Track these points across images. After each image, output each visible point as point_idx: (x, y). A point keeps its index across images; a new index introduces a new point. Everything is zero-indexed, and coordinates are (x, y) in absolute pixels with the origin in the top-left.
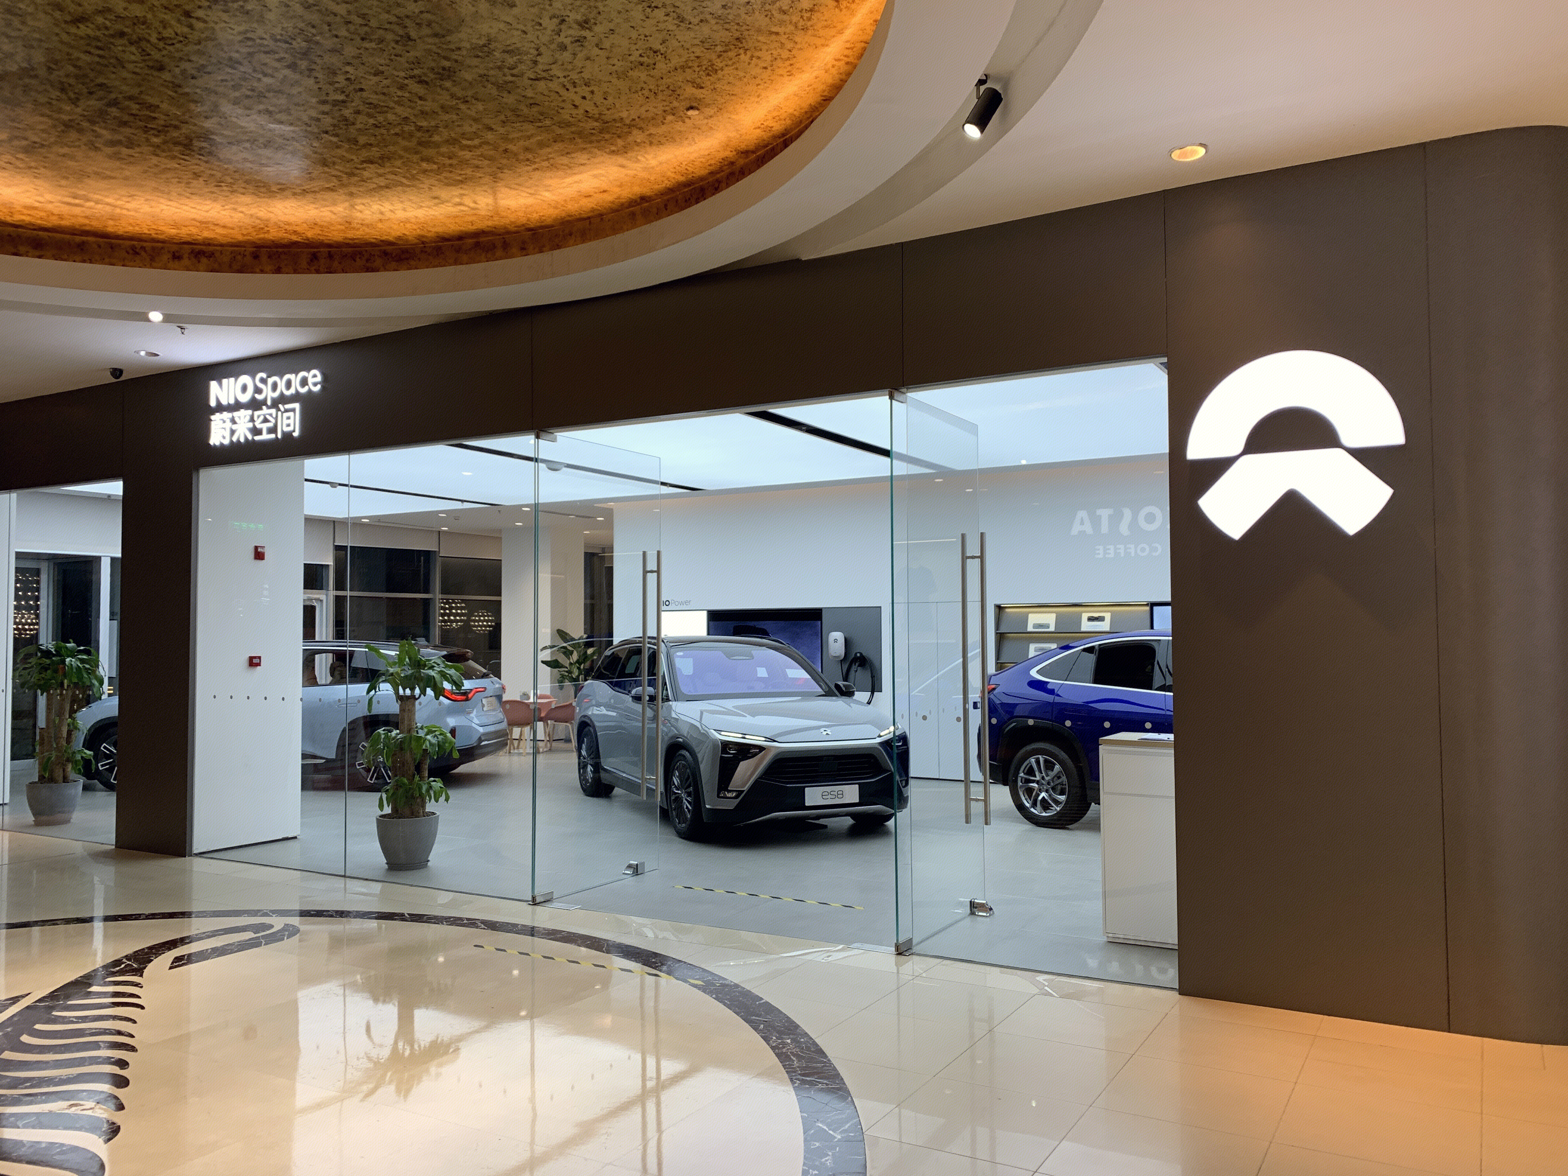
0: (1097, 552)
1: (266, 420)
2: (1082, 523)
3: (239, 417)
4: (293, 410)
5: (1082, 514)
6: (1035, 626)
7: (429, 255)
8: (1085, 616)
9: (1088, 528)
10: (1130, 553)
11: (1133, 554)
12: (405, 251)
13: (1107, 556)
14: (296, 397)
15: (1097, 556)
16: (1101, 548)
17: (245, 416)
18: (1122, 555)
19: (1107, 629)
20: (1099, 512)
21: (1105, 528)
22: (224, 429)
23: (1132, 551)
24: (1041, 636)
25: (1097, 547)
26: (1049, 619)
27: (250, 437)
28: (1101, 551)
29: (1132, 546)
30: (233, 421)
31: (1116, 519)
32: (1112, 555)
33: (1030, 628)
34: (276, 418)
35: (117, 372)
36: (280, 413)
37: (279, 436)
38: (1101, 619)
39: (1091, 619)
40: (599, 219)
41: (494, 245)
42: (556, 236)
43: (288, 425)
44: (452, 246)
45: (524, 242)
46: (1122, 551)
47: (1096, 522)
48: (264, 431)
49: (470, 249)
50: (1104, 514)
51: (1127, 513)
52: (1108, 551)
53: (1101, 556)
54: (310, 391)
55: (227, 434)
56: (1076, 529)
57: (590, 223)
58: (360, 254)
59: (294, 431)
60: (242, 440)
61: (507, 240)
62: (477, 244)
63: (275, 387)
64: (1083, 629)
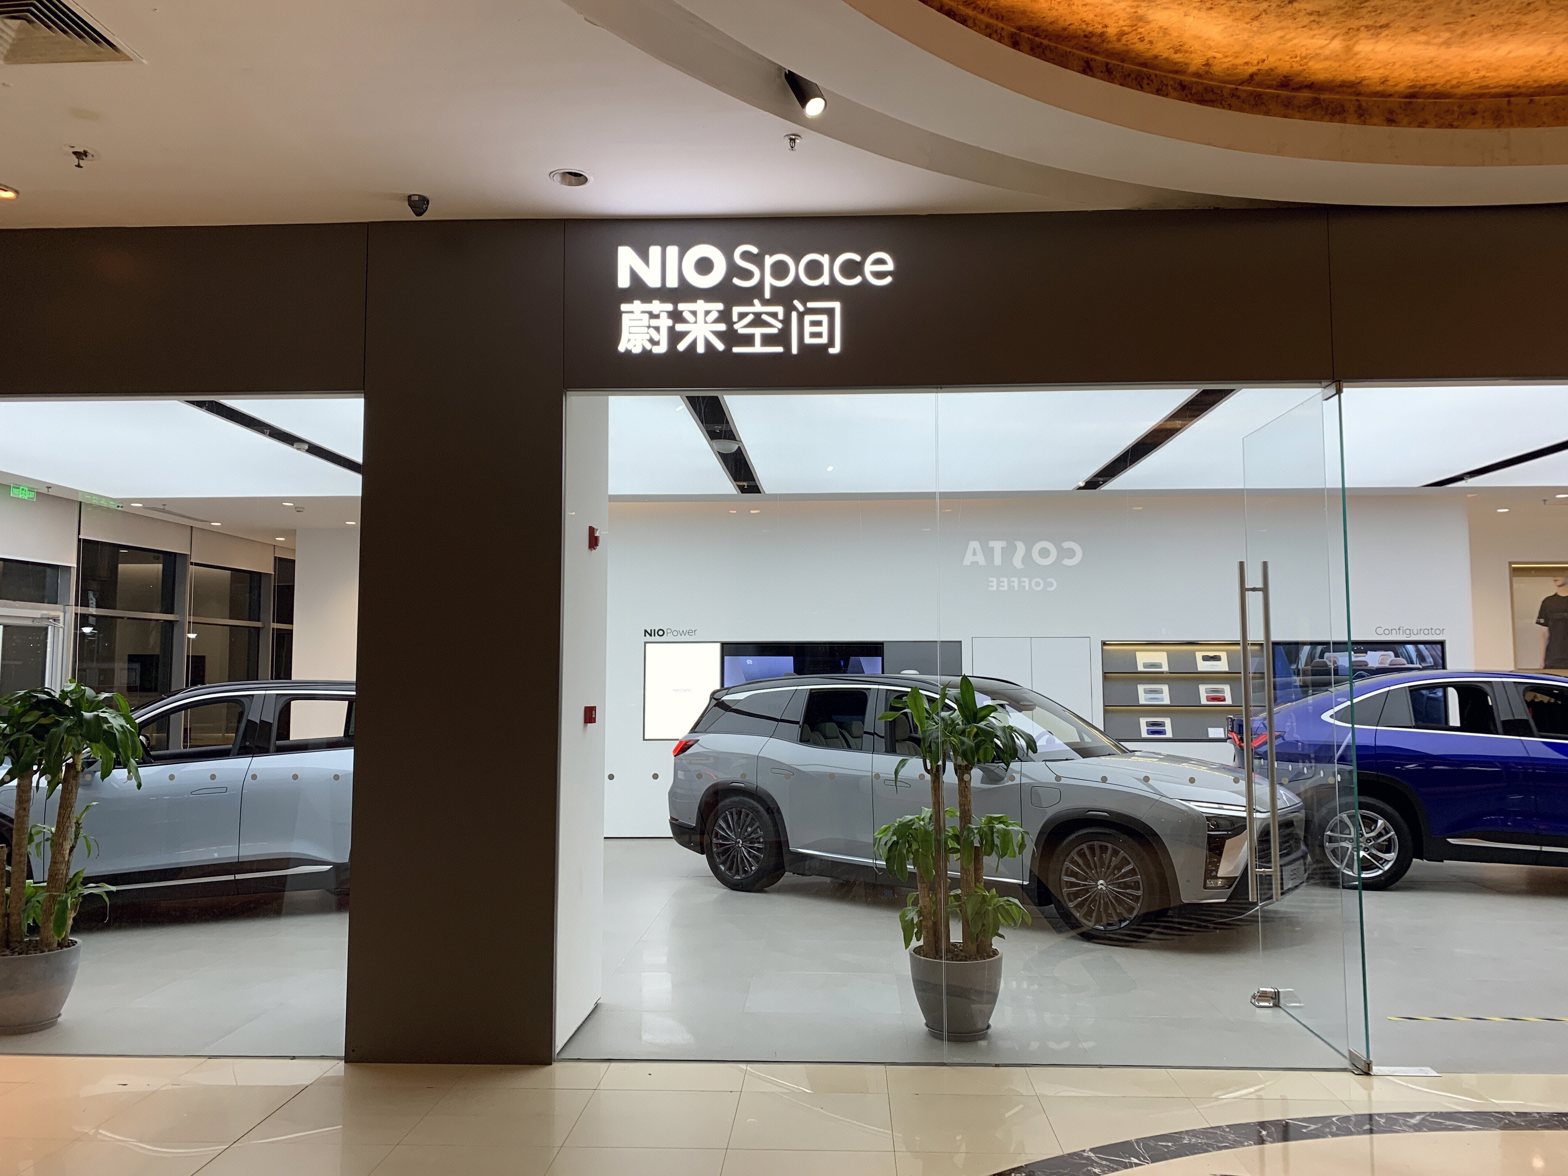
0: (991, 584)
1: (758, 321)
2: (975, 554)
3: (694, 313)
4: (830, 312)
5: (974, 545)
6: (1146, 665)
7: (1243, 102)
8: (1199, 655)
9: (981, 559)
10: (1024, 586)
11: (1027, 588)
12: (1209, 90)
13: (1001, 589)
14: (833, 291)
15: (991, 589)
16: (995, 580)
17: (707, 313)
18: (1016, 589)
19: (1226, 669)
20: (992, 544)
21: (998, 561)
22: (657, 329)
23: (1027, 585)
24: (1153, 677)
25: (991, 579)
26: (1160, 659)
27: (720, 346)
28: (995, 584)
29: (1027, 580)
30: (677, 316)
31: (1009, 552)
32: (1006, 588)
33: (1141, 668)
34: (787, 322)
35: (419, 204)
36: (794, 315)
37: (794, 350)
38: (1216, 658)
39: (1206, 658)
40: (1527, 100)
41: (1342, 106)
42: (1448, 111)
43: (819, 335)
44: (1278, 96)
45: (1391, 112)
46: (1016, 585)
47: (989, 553)
48: (758, 340)
49: (1306, 107)
50: (997, 546)
51: (1021, 547)
52: (1002, 584)
53: (995, 588)
54: (865, 283)
55: (663, 338)
56: (968, 559)
57: (1509, 102)
58: (1148, 78)
59: (831, 343)
60: (701, 349)
61: (1364, 104)
62: (1316, 102)
63: (780, 270)
64: (1200, 669)
